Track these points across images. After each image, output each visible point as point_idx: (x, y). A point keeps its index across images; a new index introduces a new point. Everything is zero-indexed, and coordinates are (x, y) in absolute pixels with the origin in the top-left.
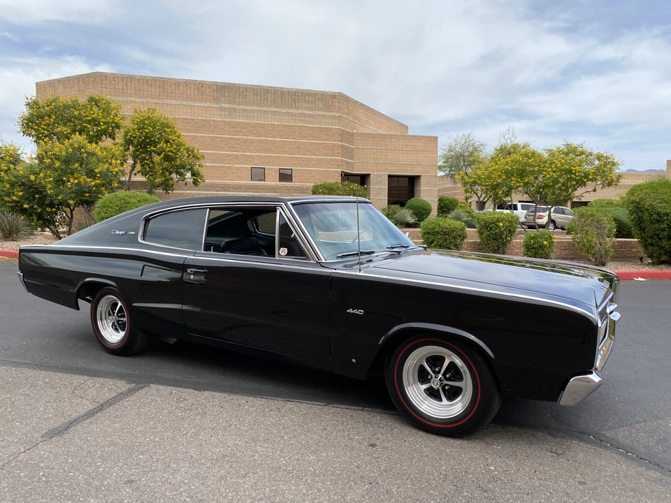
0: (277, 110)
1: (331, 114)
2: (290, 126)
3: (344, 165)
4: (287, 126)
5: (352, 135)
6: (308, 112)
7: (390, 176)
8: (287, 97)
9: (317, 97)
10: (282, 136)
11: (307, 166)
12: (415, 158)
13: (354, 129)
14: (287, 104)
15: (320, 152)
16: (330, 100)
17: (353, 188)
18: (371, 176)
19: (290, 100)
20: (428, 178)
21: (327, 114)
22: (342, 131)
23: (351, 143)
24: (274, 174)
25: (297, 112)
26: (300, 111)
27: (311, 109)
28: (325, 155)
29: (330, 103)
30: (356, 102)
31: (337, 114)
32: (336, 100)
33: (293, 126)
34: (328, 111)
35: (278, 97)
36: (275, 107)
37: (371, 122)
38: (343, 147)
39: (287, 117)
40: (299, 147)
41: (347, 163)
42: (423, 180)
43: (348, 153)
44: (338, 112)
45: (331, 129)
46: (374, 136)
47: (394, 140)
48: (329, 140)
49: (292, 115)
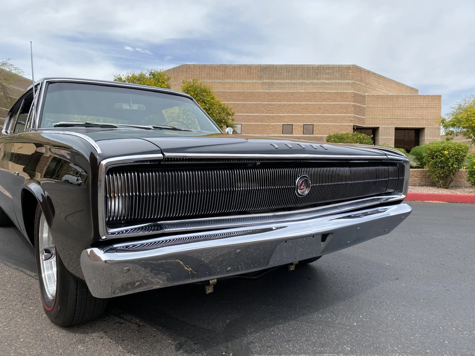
0: (304, 81)
1: (346, 81)
2: (313, 92)
3: (357, 120)
4: (311, 92)
5: (364, 97)
6: (328, 82)
7: (396, 129)
8: (311, 71)
9: (335, 69)
10: (307, 101)
11: (325, 121)
12: (419, 113)
13: (366, 92)
14: (311, 76)
15: (336, 111)
16: (346, 71)
17: (360, 137)
18: (380, 129)
19: (314, 73)
20: (432, 129)
21: (343, 81)
22: (355, 94)
23: (363, 103)
24: (299, 129)
25: (319, 82)
26: (321, 81)
27: (330, 79)
28: (341, 113)
29: (346, 73)
30: (368, 72)
31: (350, 81)
32: (351, 71)
33: (316, 92)
34: (344, 80)
35: (305, 72)
36: (302, 79)
37: (382, 86)
38: (354, 106)
39: (311, 86)
40: (319, 108)
41: (358, 119)
42: (426, 132)
43: (360, 111)
44: (352, 80)
45: (346, 93)
46: (383, 97)
47: (401, 99)
48: (344, 101)
49: (315, 84)
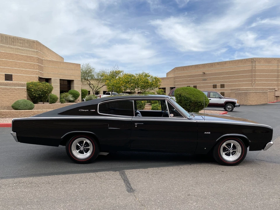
0: (3, 45)
1: (33, 50)
2: (11, 53)
3: (40, 74)
4: (9, 53)
5: (42, 60)
6: (21, 48)
7: (60, 80)
8: (9, 39)
9: (25, 41)
10: (6, 58)
11: (20, 73)
12: (71, 72)
13: (43, 57)
14: (9, 43)
15: (27, 67)
16: (32, 43)
17: (47, 85)
18: (52, 79)
19: (11, 41)
20: (77, 81)
21: (31, 50)
22: (38, 58)
23: (42, 64)
24: (2, 77)
25: (15, 47)
26: (16, 47)
27: (22, 47)
28: (30, 69)
29: (32, 45)
30: (44, 46)
31: (35, 50)
32: (35, 44)
33: (13, 54)
34: (31, 49)
35: (4, 39)
36: (2, 44)
37: (50, 55)
38: (39, 65)
39: (9, 49)
40: (16, 64)
41: (40, 73)
42: (75, 82)
43: (41, 68)
44: (36, 49)
45: (33, 57)
46: (53, 62)
47: (62, 64)
48: (32, 62)
49: (12, 48)
